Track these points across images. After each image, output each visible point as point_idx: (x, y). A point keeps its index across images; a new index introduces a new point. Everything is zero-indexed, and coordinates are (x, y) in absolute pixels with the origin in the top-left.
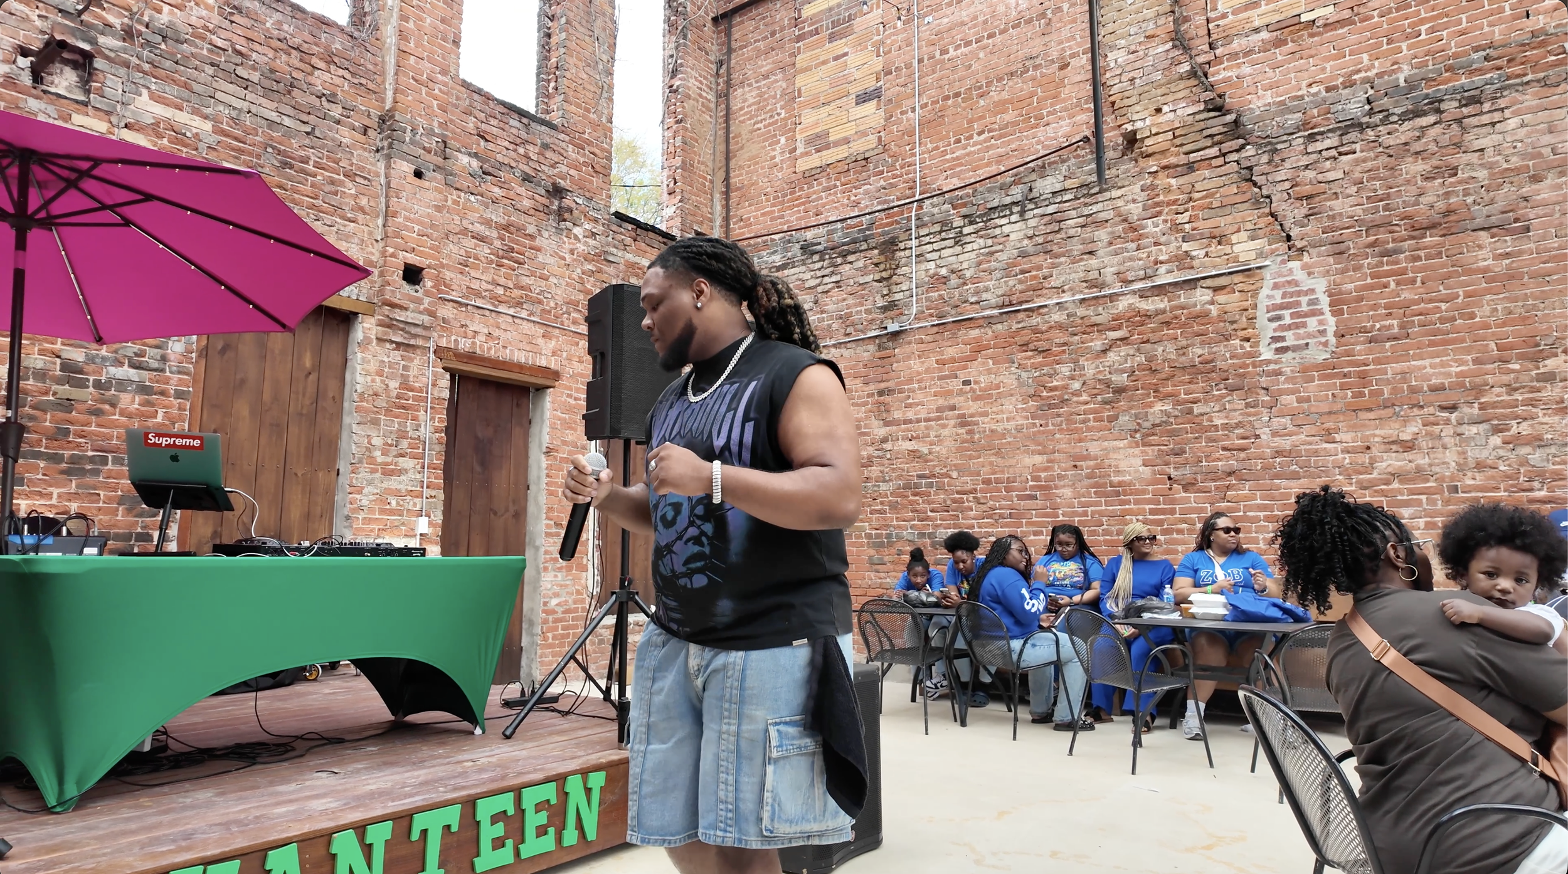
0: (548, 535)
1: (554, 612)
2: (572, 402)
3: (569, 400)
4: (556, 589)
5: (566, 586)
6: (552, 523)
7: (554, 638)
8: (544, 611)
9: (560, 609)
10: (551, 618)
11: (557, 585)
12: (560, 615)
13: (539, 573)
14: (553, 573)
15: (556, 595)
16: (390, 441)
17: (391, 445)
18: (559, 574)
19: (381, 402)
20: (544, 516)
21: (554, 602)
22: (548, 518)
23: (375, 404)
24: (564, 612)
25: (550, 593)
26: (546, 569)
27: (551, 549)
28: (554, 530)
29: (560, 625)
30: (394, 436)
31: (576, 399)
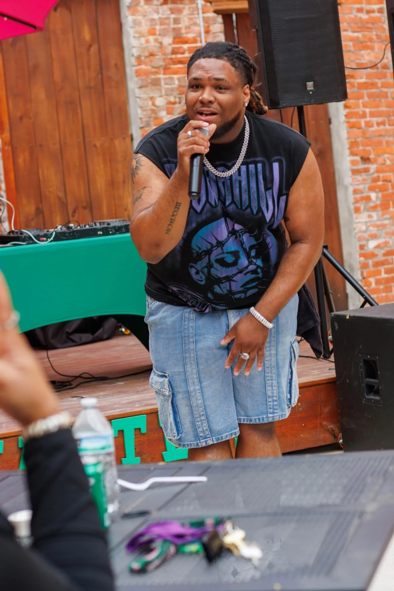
0: (355, 172)
1: (373, 255)
2: (364, 16)
3: (360, 15)
4: (373, 230)
5: (384, 226)
6: (358, 158)
7: (378, 282)
8: (361, 255)
9: (381, 252)
10: (370, 262)
11: (374, 226)
12: (380, 258)
13: (351, 215)
14: (366, 214)
15: (374, 237)
16: (172, 99)
17: (174, 103)
18: (374, 214)
19: (159, 61)
20: (347, 152)
21: (372, 244)
22: (353, 154)
23: (154, 64)
24: (385, 255)
25: (366, 235)
26: (357, 210)
27: (361, 187)
28: (361, 166)
29: (382, 269)
30: (176, 93)
31: (368, 12)
